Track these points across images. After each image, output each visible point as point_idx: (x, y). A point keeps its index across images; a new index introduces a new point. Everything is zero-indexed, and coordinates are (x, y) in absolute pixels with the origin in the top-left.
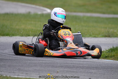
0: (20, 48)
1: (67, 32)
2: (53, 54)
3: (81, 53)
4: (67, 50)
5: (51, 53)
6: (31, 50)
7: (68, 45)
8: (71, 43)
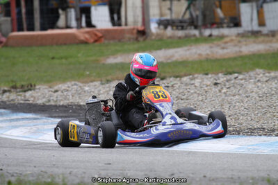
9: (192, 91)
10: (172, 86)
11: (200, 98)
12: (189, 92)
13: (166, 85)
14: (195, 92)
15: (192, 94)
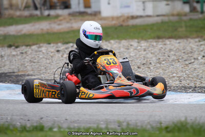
0: (35, 90)
1: (111, 59)
2: (94, 95)
3: (138, 92)
4: (115, 88)
5: (89, 95)
6: (56, 92)
7: (116, 79)
8: (120, 77)
9: (41, 56)
10: (26, 53)
11: (48, 61)
12: (38, 57)
13: (21, 52)
14: (44, 57)
15: (41, 58)
